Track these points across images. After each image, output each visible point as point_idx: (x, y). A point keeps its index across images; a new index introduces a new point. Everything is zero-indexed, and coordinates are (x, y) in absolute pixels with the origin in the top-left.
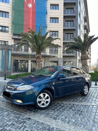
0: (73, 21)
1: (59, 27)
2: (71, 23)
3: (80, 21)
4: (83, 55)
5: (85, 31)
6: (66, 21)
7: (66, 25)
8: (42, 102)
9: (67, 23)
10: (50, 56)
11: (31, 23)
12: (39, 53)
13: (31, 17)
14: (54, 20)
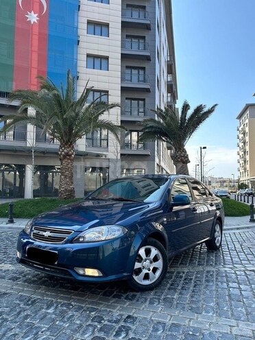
0: (144, 69)
1: (110, 80)
2: (139, 72)
3: (160, 71)
4: (179, 152)
5: (169, 94)
6: (127, 67)
7: (128, 77)
8: (145, 271)
9: (128, 71)
10: (87, 155)
11: (35, 64)
12: (70, 146)
13: (35, 48)
14: (97, 61)
